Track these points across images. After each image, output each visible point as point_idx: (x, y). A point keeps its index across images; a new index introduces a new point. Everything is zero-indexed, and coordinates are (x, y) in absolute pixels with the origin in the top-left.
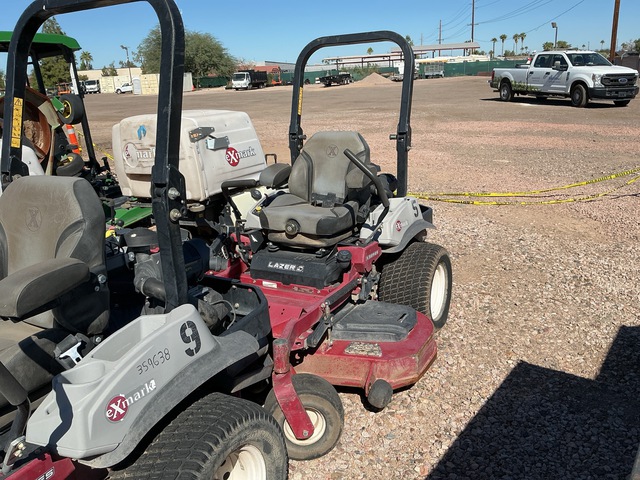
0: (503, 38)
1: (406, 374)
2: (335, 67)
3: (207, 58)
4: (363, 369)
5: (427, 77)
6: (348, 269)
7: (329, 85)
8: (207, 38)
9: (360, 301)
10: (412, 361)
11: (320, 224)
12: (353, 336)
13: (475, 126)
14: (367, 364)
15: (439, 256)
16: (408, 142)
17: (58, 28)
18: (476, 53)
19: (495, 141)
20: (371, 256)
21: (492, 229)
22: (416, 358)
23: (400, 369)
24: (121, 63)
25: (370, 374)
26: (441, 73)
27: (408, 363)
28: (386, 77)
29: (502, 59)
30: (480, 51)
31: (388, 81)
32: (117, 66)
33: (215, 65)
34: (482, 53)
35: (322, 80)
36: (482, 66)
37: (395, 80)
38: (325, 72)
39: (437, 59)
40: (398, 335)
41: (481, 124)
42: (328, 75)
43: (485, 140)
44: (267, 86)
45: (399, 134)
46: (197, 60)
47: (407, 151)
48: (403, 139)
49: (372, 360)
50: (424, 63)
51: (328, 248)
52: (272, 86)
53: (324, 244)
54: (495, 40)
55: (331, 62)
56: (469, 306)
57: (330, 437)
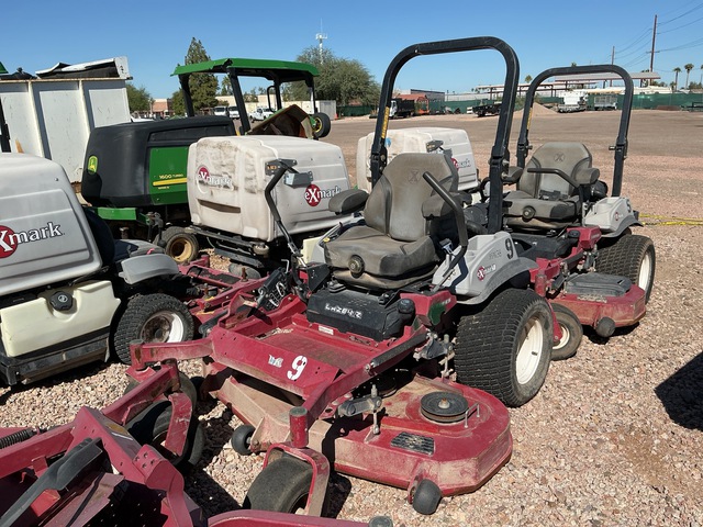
0: (689, 68)
1: (625, 318)
2: (488, 96)
3: (353, 86)
4: (592, 311)
5: (597, 109)
6: (575, 245)
7: (483, 115)
8: (355, 64)
9: (584, 271)
10: (630, 308)
11: (553, 211)
12: (581, 291)
13: (659, 160)
14: (595, 307)
15: (647, 244)
16: (625, 152)
17: (204, 52)
18: (654, 84)
19: (682, 175)
20: (594, 236)
21: (685, 245)
22: (633, 306)
23: (621, 313)
24: (261, 89)
25: (598, 313)
26: (614, 105)
27: (627, 309)
28: (549, 108)
29: (687, 92)
30: (659, 81)
31: (553, 112)
32: (258, 92)
33: (360, 93)
34: (662, 85)
35: (475, 110)
36: (662, 99)
37: (559, 111)
38: (479, 101)
39: (608, 89)
40: (618, 292)
41: (665, 158)
42: (481, 105)
43: (672, 174)
44: (414, 115)
45: (618, 145)
46: (343, 88)
47: (624, 159)
48: (620, 151)
49: (599, 305)
50: (593, 94)
51: (558, 230)
52: (420, 115)
53: (554, 227)
54: (678, 70)
55: (481, 91)
56: (666, 294)
57: (571, 345)
